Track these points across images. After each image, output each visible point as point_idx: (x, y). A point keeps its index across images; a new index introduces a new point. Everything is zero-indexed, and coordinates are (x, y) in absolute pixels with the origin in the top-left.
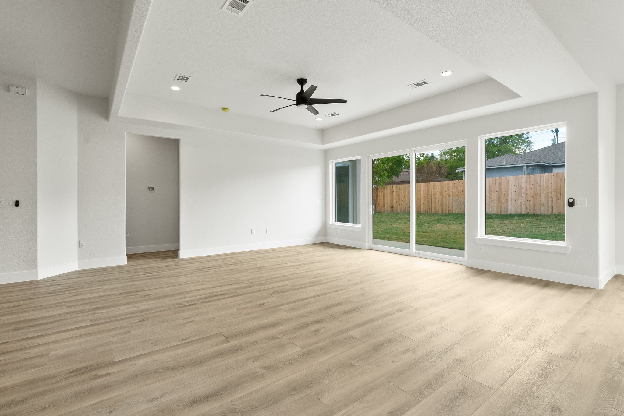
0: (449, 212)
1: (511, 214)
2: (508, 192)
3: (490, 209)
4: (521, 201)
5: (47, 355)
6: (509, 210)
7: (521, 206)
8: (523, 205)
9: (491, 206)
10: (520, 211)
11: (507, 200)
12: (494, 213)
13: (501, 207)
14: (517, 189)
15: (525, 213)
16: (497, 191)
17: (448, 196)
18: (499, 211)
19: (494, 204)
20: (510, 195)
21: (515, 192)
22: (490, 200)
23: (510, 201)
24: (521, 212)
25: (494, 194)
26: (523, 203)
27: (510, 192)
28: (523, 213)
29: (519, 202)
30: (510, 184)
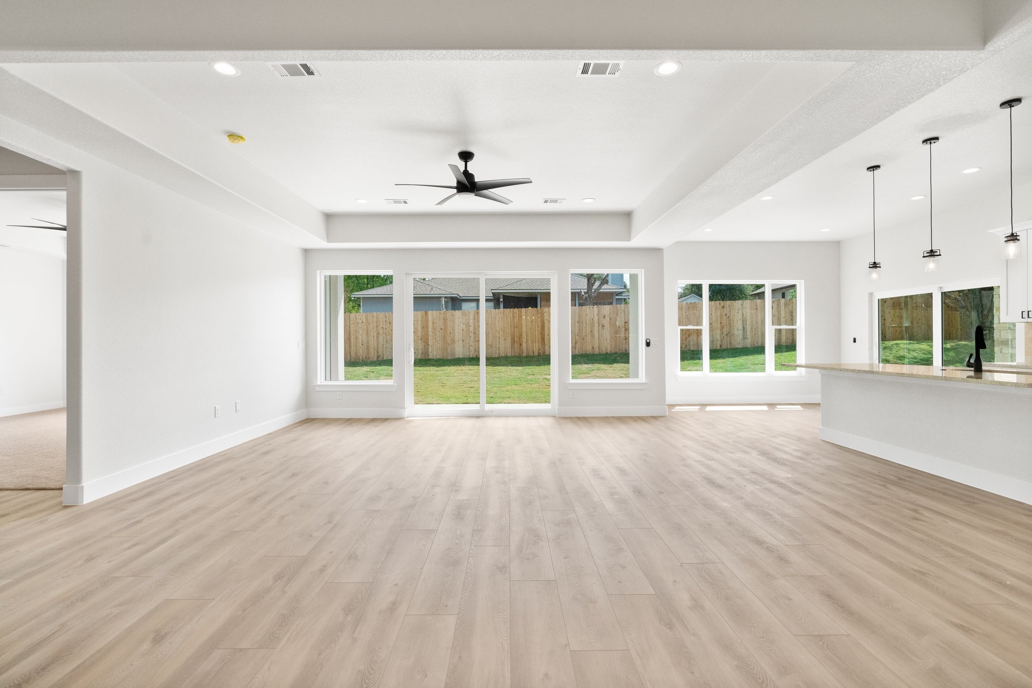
0: (377, 358)
6: (457, 353)
7: (469, 348)
8: (471, 347)
10: (468, 354)
12: (439, 357)
16: (442, 329)
17: (377, 334)
20: (457, 334)
23: (457, 343)
26: (472, 344)
27: (456, 330)
28: (471, 357)
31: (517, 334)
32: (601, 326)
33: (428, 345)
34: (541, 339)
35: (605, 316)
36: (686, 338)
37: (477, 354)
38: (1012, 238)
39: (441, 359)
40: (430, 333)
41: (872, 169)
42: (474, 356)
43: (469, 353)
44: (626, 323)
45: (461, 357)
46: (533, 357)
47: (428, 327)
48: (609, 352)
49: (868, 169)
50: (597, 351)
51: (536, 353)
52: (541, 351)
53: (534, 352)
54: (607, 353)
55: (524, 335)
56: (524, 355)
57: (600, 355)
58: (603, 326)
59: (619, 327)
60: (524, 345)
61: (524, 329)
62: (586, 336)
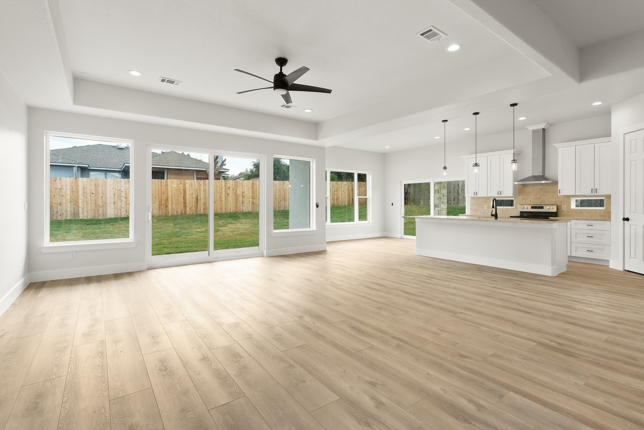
1: (110, 218)
2: (106, 195)
3: (85, 214)
4: (120, 204)
5: (586, 384)
7: (120, 209)
8: (122, 209)
9: (85, 210)
10: (119, 214)
11: (106, 203)
12: (89, 217)
13: (98, 210)
14: (116, 192)
15: (125, 217)
16: (93, 194)
18: (96, 215)
19: (90, 208)
21: (114, 195)
22: (85, 203)
24: (121, 215)
25: (90, 197)
26: (123, 206)
27: (108, 195)
28: (123, 216)
29: (119, 205)
30: (108, 187)
31: (164, 198)
32: (226, 195)
33: (78, 207)
34: (183, 202)
35: (229, 188)
36: (279, 203)
37: (128, 214)
38: (514, 162)
39: (93, 219)
40: (81, 197)
41: (444, 122)
42: (126, 216)
43: (121, 214)
44: (243, 192)
45: (112, 217)
46: (177, 216)
47: (78, 192)
48: (232, 212)
49: (443, 121)
50: (224, 211)
51: (179, 214)
52: (183, 212)
53: (177, 212)
54: (230, 212)
55: (170, 199)
56: (170, 214)
57: (226, 214)
58: (228, 194)
59: (239, 195)
60: (170, 207)
61: (170, 194)
62: (217, 201)
